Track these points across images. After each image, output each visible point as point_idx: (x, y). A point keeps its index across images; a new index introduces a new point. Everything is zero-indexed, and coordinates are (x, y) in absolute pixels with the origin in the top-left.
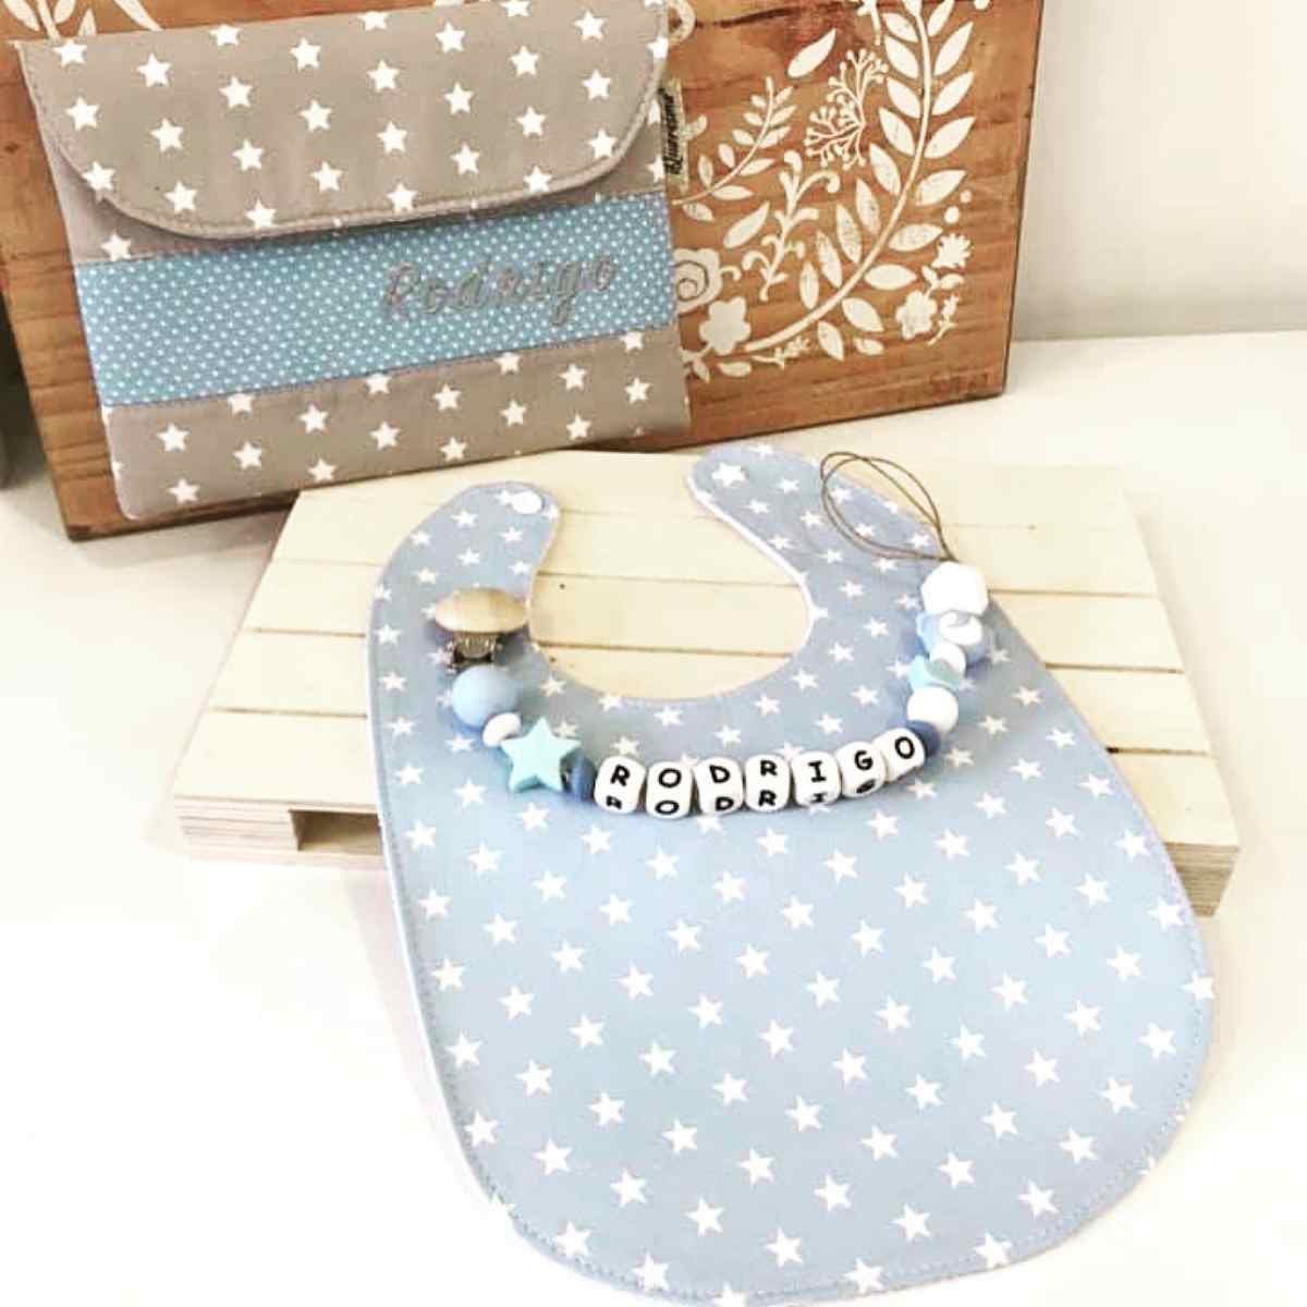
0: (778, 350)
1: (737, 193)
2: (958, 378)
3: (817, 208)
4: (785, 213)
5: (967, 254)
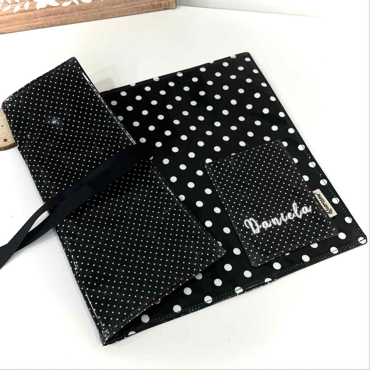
2: (161, 3)
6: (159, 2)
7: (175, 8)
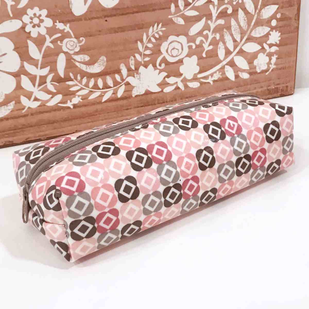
0: (210, 77)
1: (194, 13)
3: (223, 19)
4: (212, 22)
5: (280, 38)
6: (276, 87)
7: (292, 94)
